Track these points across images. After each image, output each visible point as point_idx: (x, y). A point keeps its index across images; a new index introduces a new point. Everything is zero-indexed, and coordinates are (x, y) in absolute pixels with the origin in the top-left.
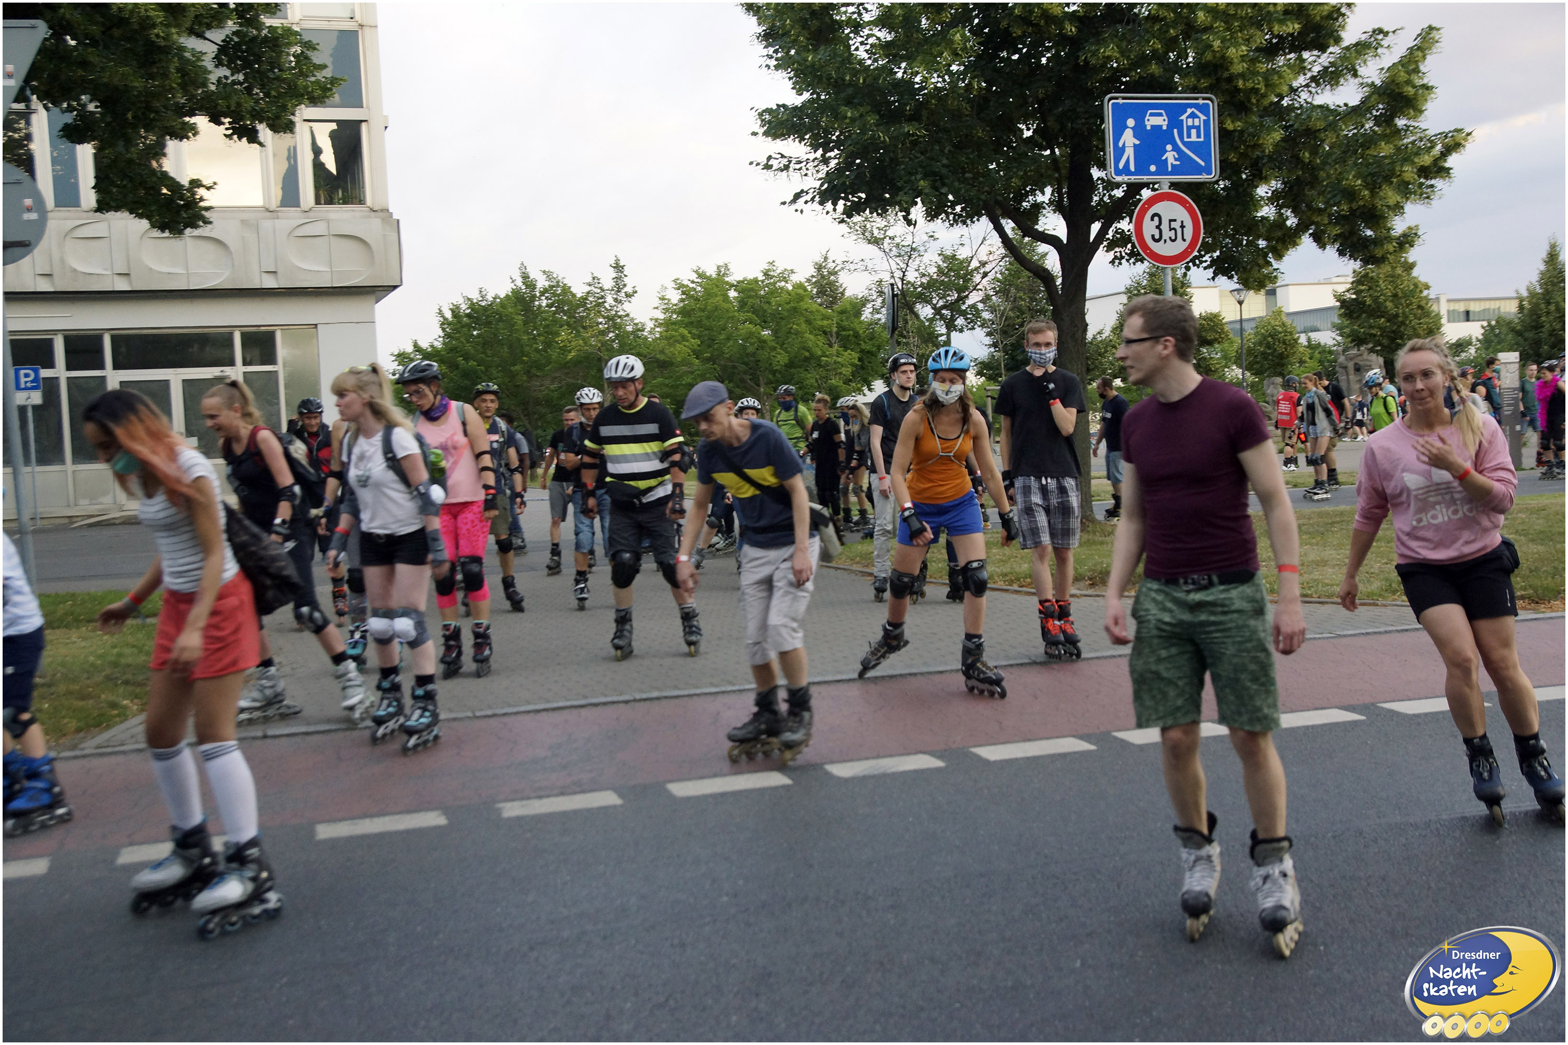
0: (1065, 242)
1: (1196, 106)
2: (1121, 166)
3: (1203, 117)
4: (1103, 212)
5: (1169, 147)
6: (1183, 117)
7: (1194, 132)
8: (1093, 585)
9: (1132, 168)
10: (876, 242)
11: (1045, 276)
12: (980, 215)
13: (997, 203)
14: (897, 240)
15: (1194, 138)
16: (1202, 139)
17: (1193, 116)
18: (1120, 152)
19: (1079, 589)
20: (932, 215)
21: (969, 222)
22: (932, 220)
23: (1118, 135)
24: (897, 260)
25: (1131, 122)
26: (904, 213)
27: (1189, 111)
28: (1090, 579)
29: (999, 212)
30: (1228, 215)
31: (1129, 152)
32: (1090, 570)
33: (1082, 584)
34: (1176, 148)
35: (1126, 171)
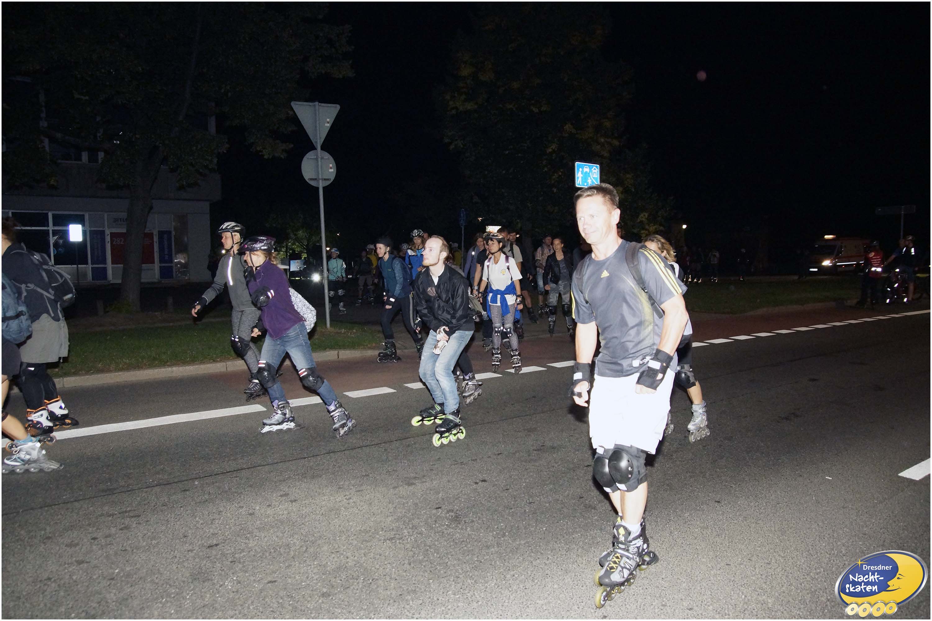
1: (596, 167)
2: (578, 183)
3: (597, 170)
5: (589, 178)
6: (593, 169)
7: (595, 174)
9: (581, 184)
15: (595, 176)
16: (597, 176)
17: (595, 169)
18: (578, 178)
23: (578, 173)
25: (581, 169)
27: (594, 167)
31: (580, 179)
34: (591, 179)
35: (579, 184)
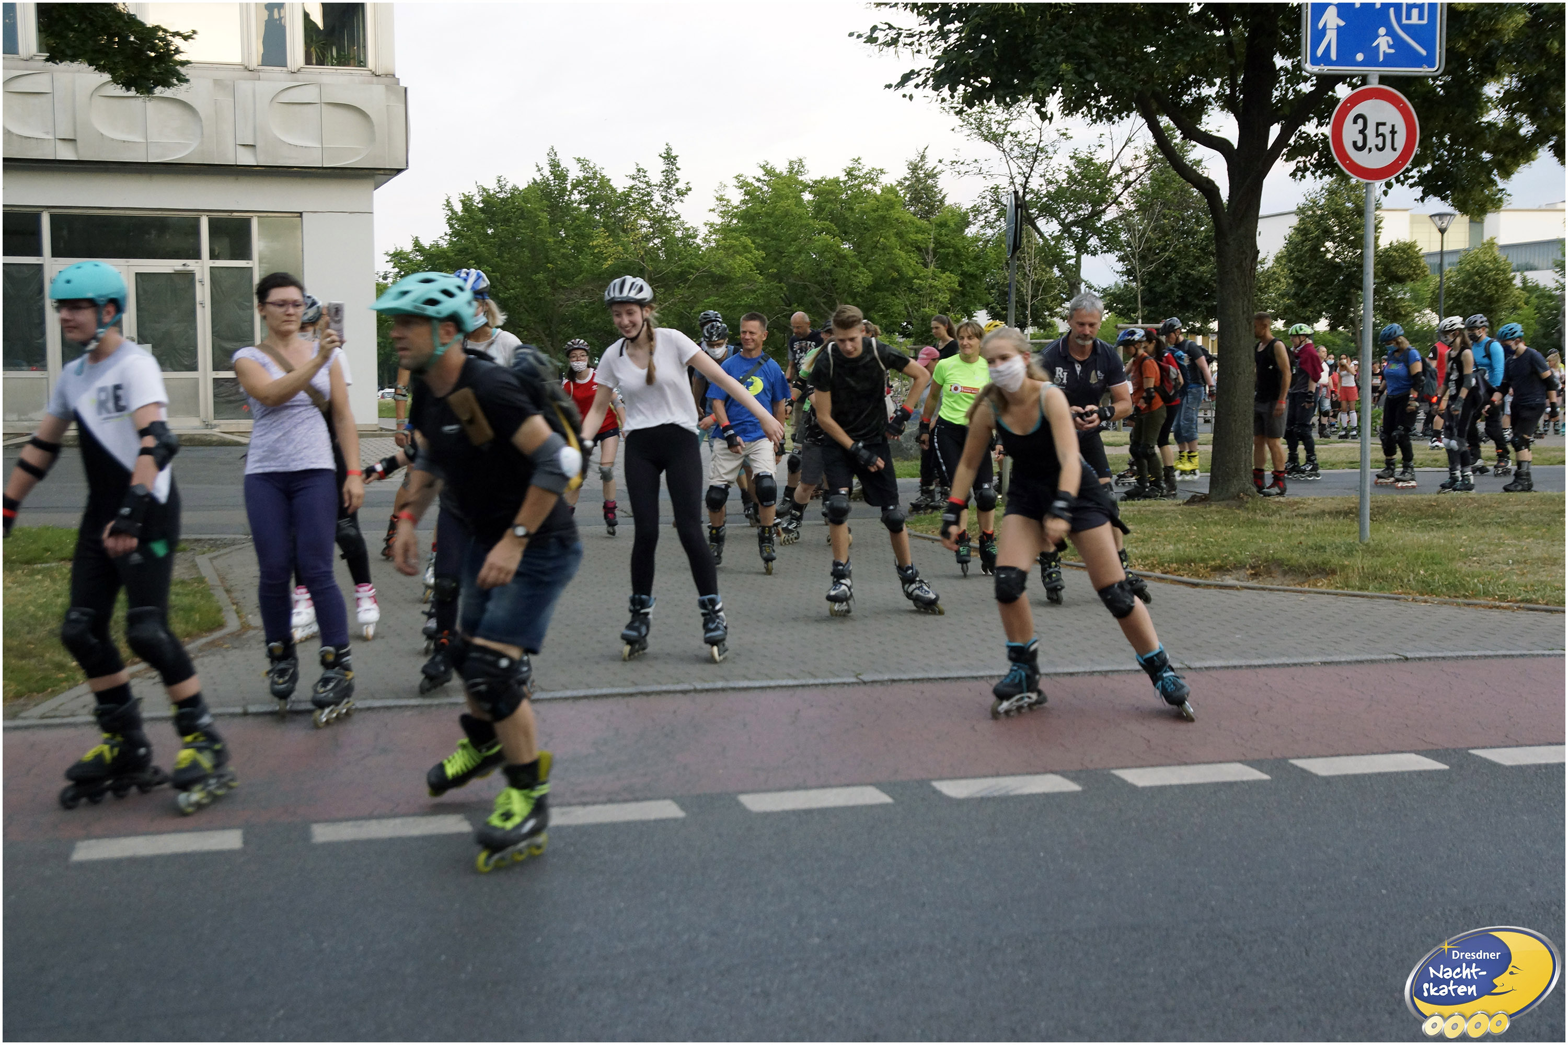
0: (1236, 147)
2: (1319, 53)
4: (1287, 110)
5: (1383, 32)
7: (1415, 12)
8: (1255, 575)
9: (1333, 56)
10: (995, 139)
11: (1208, 188)
12: (1130, 110)
13: (1155, 95)
14: (1021, 138)
15: (1415, 20)
16: (1425, 22)
18: (1318, 35)
19: (1238, 580)
20: (1070, 108)
21: (1116, 118)
22: (1070, 114)
23: (1318, 13)
24: (1020, 162)
26: (1038, 105)
28: (1253, 568)
29: (1154, 106)
30: (1446, 119)
31: (1331, 36)
32: (1253, 557)
33: (1242, 573)
34: (1390, 32)
35: (1324, 59)
